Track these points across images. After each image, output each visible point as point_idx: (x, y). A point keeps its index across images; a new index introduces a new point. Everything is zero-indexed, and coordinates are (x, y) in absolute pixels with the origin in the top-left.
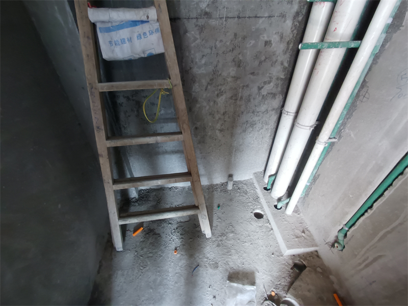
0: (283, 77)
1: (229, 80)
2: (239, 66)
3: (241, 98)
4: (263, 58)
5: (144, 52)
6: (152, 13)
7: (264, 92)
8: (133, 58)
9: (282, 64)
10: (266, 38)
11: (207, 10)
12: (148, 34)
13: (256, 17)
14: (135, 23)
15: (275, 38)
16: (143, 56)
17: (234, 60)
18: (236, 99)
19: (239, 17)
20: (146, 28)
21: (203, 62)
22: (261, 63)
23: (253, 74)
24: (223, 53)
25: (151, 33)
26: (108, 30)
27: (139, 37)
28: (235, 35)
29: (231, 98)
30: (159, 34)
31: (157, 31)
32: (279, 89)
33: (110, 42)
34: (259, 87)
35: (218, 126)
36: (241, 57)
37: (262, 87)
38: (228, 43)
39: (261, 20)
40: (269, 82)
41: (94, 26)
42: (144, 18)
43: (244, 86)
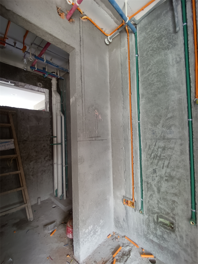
0: (51, 154)
1: (34, 157)
2: (37, 152)
3: (39, 162)
4: (44, 150)
5: (8, 148)
6: (13, 140)
7: (46, 159)
8: (5, 150)
9: (50, 151)
10: (43, 145)
11: (26, 139)
12: (10, 144)
13: (40, 141)
14: (7, 142)
15: (46, 145)
16: (8, 149)
17: (35, 151)
18: (37, 163)
19: (35, 141)
20: (10, 143)
21: (25, 152)
22: (43, 151)
23: (41, 154)
24: (31, 149)
25: (11, 144)
27: (7, 145)
28: (35, 145)
29: (35, 162)
30: (14, 144)
31: (13, 144)
32: (51, 158)
34: (44, 158)
35: (31, 174)
36: (37, 150)
37: (45, 158)
38: (33, 147)
39: (41, 141)
40: (47, 156)
42: (10, 141)
43: (39, 158)
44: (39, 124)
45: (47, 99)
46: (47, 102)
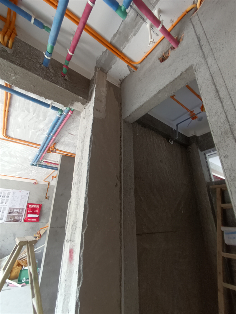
26: (228, 234)
33: (229, 238)
41: (223, 232)
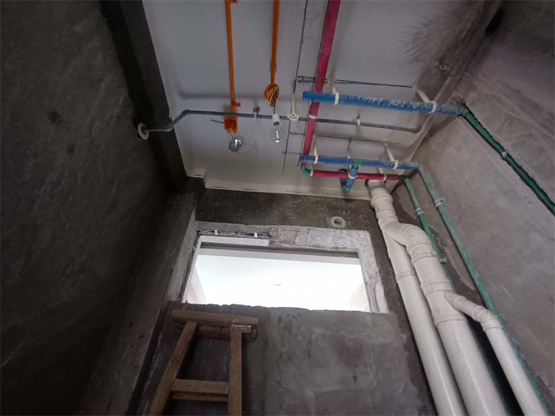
44: (355, 378)
45: (370, 267)
46: (371, 277)
